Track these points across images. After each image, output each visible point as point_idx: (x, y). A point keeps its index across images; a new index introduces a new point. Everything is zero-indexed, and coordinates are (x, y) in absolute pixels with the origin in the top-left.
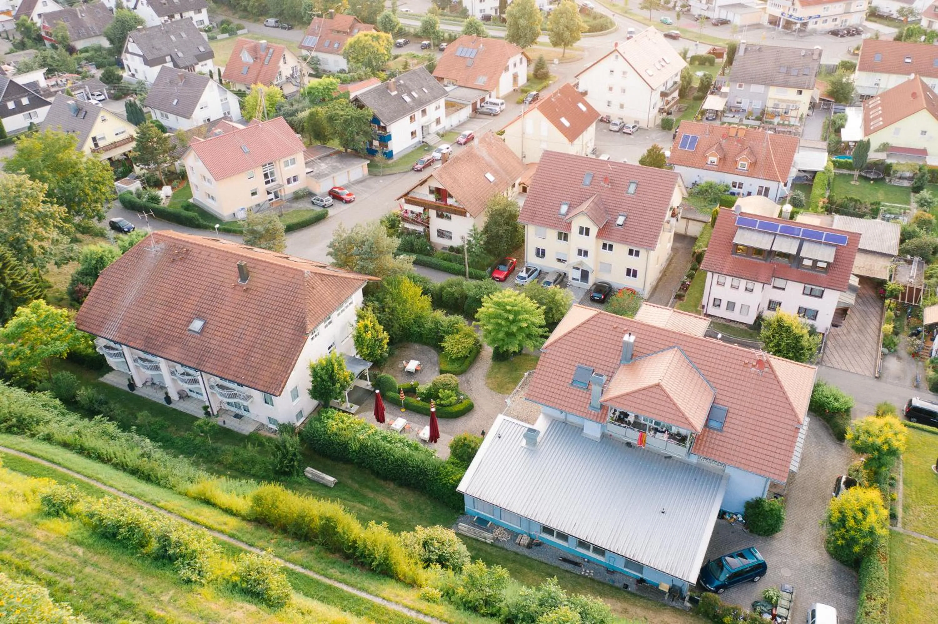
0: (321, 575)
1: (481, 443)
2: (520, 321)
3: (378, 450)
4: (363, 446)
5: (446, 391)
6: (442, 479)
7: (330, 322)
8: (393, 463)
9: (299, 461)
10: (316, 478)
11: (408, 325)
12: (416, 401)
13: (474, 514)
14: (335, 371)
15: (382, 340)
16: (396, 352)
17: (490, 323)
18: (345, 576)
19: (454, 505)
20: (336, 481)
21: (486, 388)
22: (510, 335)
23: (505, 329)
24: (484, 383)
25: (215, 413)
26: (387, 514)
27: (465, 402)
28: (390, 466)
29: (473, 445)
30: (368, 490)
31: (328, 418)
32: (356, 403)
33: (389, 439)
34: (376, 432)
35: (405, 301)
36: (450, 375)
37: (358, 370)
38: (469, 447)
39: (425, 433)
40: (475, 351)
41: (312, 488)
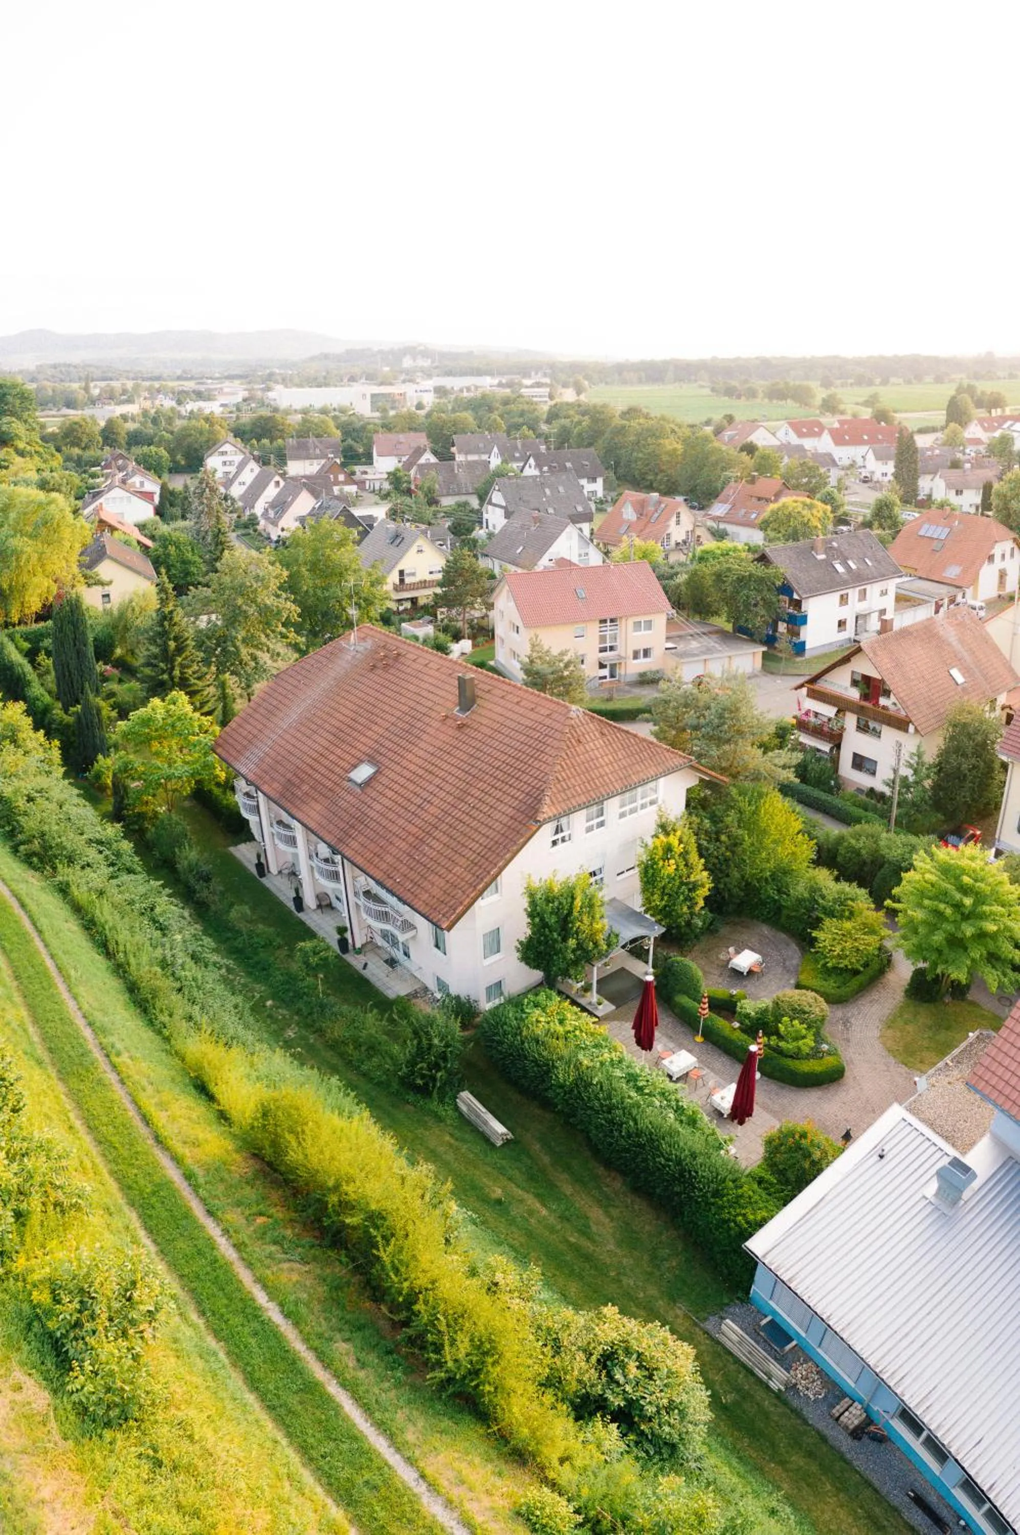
0: (312, 1348)
1: (835, 1158)
2: (983, 916)
3: (609, 1097)
4: (582, 1082)
5: (796, 1022)
6: (722, 1208)
7: (601, 824)
8: (629, 1135)
9: (450, 1073)
10: (473, 1118)
11: (759, 881)
12: (730, 1028)
13: (766, 1312)
14: (575, 914)
15: (694, 887)
16: (724, 931)
17: (920, 905)
18: (361, 1374)
19: (730, 1274)
20: (510, 1136)
21: (879, 1047)
22: (956, 943)
23: (949, 927)
24: (877, 1033)
25: (358, 945)
26: (585, 1243)
27: (830, 1061)
28: (622, 1142)
29: (817, 1155)
30: (565, 1176)
31: (536, 1005)
32: (611, 1000)
33: (641, 1084)
34: (620, 1062)
35: (765, 832)
36: (813, 994)
37: (629, 932)
38: (807, 1155)
39: (725, 1098)
40: (875, 966)
41: (457, 1134)
